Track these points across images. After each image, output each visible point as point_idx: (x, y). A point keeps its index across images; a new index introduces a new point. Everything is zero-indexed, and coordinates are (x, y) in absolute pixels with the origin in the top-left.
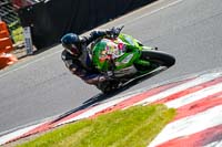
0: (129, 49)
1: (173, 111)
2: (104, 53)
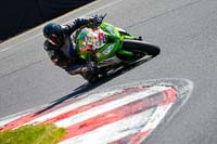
1: (62, 130)
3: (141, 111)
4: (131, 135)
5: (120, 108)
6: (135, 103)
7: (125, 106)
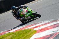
0: (29, 12)
1: (35, 31)
2: (22, 12)
3: (57, 27)
4: (54, 33)
5: (51, 26)
6: (56, 24)
7: (53, 25)
